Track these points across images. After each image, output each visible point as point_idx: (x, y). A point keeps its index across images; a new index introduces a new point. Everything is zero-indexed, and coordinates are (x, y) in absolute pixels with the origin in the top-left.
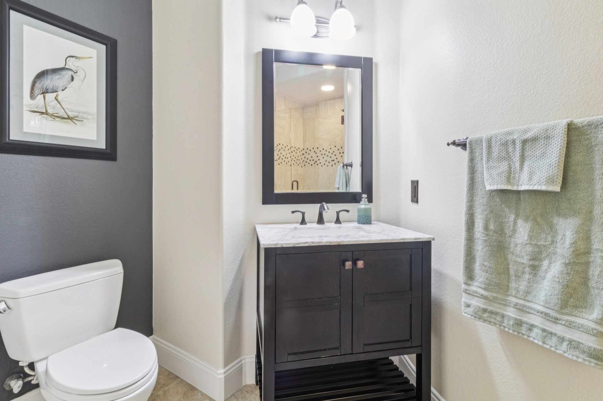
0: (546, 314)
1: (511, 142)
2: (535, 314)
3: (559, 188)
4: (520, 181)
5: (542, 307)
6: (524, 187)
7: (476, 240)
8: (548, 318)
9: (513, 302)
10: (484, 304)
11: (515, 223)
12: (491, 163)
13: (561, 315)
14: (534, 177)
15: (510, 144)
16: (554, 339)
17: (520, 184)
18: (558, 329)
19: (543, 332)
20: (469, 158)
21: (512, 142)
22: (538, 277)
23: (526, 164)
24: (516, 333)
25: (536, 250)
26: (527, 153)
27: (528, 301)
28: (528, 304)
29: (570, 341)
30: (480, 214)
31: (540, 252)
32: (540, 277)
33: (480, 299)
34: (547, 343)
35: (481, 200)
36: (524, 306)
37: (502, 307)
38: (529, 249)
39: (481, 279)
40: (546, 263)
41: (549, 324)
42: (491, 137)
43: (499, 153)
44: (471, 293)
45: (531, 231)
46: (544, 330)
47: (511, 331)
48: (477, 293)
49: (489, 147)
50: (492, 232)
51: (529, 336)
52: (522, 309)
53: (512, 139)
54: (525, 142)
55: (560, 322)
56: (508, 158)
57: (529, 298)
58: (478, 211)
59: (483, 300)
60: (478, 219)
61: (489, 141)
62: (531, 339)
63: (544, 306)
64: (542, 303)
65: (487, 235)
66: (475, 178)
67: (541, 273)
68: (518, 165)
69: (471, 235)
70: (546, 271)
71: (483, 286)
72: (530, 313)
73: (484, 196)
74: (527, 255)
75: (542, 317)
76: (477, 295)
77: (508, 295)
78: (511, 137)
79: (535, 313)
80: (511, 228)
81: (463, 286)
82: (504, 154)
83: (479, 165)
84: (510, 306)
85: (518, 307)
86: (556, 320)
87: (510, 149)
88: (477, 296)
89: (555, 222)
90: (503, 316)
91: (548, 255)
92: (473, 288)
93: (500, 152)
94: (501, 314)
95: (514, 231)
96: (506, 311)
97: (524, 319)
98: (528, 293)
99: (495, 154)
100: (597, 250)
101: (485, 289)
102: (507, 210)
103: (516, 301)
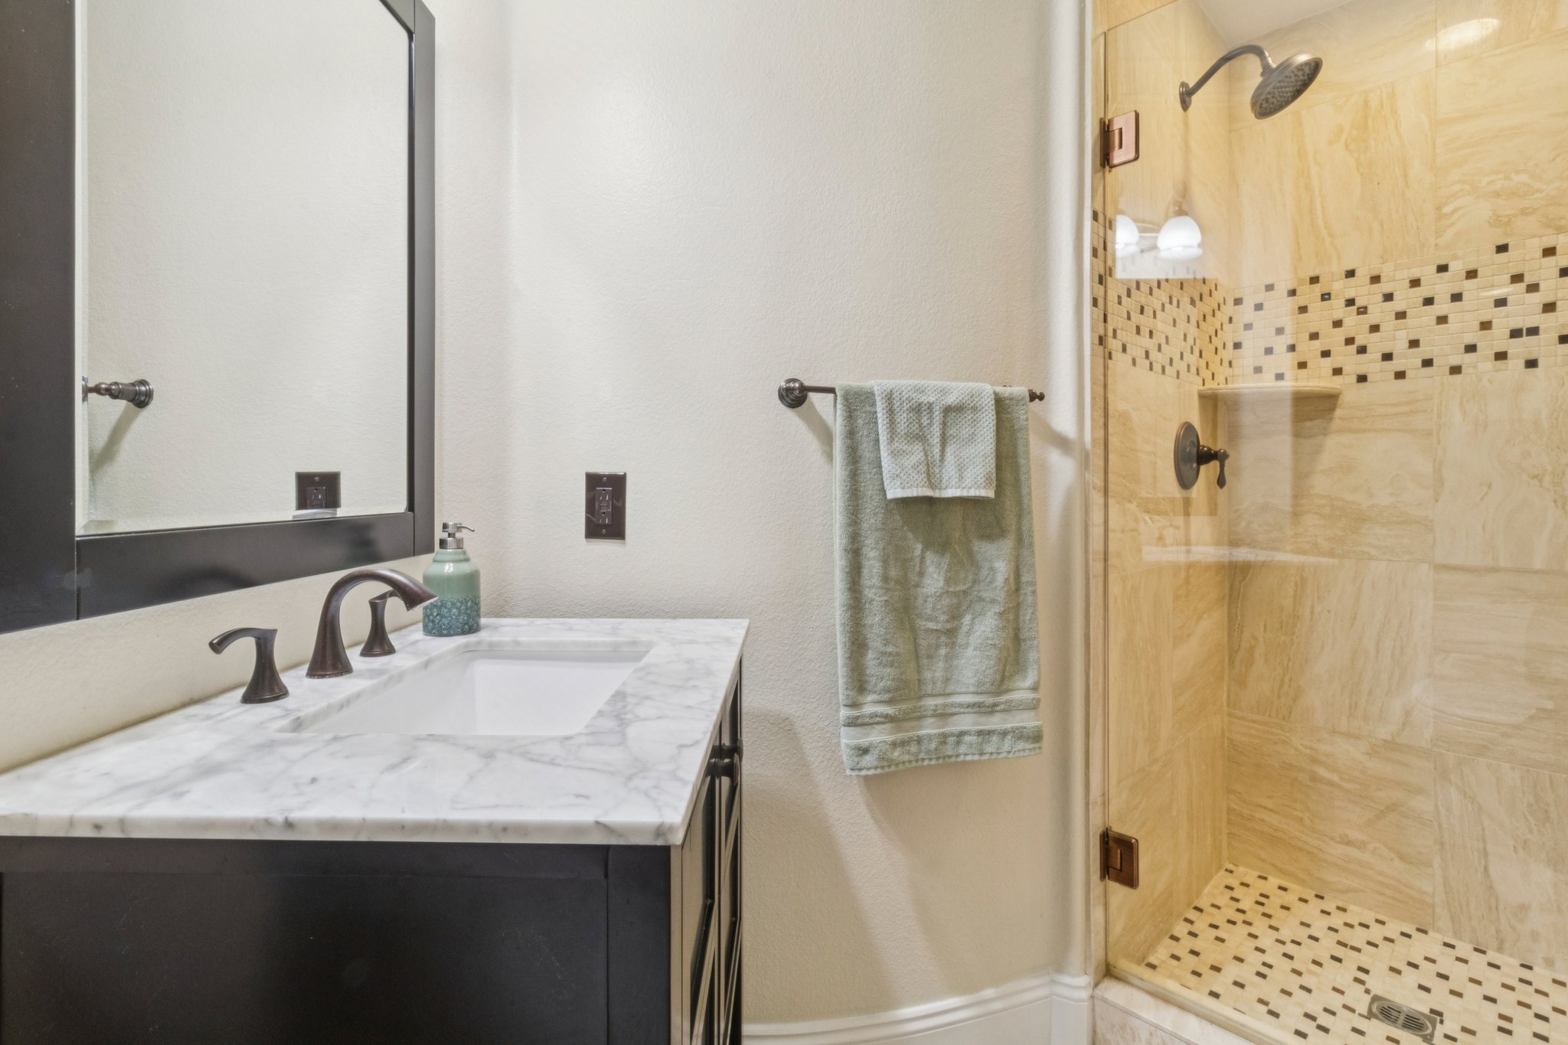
0: (979, 705)
1: (926, 407)
2: (964, 713)
3: (993, 492)
4: (944, 481)
5: (976, 695)
6: (949, 493)
7: (867, 605)
8: (983, 710)
9: (931, 705)
10: (891, 734)
11: (923, 558)
12: (897, 444)
13: (999, 696)
14: (966, 473)
15: (925, 411)
16: (995, 738)
17: (944, 486)
18: (995, 722)
19: (978, 736)
20: (847, 428)
21: (928, 408)
22: (957, 648)
23: (950, 450)
24: (941, 761)
25: (955, 601)
26: (951, 432)
27: (949, 694)
28: (950, 700)
29: (1013, 730)
30: (872, 549)
31: (959, 606)
32: (960, 646)
33: (883, 726)
34: (985, 752)
35: (871, 520)
36: (945, 706)
37: (914, 723)
38: (946, 601)
39: (881, 684)
40: (967, 619)
41: (983, 719)
42: (891, 391)
43: (908, 426)
44: (867, 720)
45: (949, 570)
46: (980, 733)
47: (933, 762)
48: (876, 716)
49: (891, 411)
50: (893, 583)
51: (957, 756)
52: (943, 715)
53: (928, 402)
54: (948, 410)
55: (998, 708)
56: (921, 437)
57: (950, 688)
58: (868, 542)
59: (888, 726)
60: (869, 560)
61: (889, 398)
62: (961, 758)
63: (977, 693)
64: (972, 689)
65: (888, 590)
66: (859, 472)
67: (961, 639)
68: (937, 450)
69: (858, 596)
70: (968, 633)
71: (886, 697)
72: (955, 714)
73: (877, 510)
74: (944, 613)
75: (975, 713)
76: (878, 719)
77: (920, 698)
78: (924, 399)
79: (962, 710)
80: (917, 569)
81: (844, 713)
82: (915, 428)
83: (865, 445)
84: (926, 716)
85: (939, 712)
86: (991, 710)
87: (925, 421)
88: (878, 723)
89: (976, 549)
90: (919, 740)
91: (969, 607)
92: (868, 709)
93: (911, 423)
94: (916, 738)
95: (921, 574)
96: (921, 728)
97: (947, 729)
98: (947, 680)
99: (902, 427)
100: (1027, 582)
101: (890, 702)
102: (910, 535)
103: (935, 703)
